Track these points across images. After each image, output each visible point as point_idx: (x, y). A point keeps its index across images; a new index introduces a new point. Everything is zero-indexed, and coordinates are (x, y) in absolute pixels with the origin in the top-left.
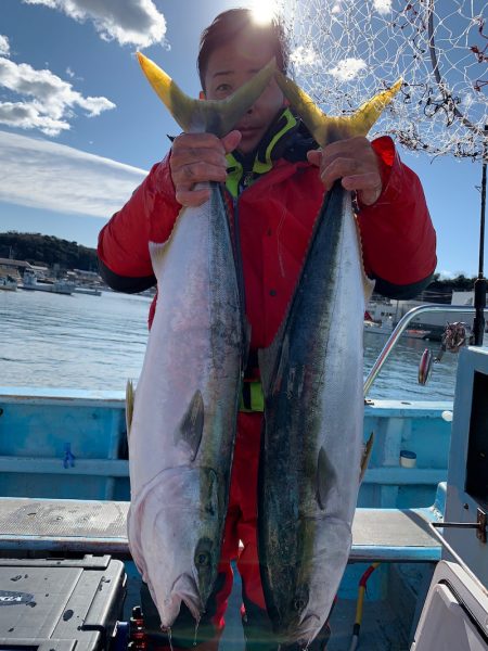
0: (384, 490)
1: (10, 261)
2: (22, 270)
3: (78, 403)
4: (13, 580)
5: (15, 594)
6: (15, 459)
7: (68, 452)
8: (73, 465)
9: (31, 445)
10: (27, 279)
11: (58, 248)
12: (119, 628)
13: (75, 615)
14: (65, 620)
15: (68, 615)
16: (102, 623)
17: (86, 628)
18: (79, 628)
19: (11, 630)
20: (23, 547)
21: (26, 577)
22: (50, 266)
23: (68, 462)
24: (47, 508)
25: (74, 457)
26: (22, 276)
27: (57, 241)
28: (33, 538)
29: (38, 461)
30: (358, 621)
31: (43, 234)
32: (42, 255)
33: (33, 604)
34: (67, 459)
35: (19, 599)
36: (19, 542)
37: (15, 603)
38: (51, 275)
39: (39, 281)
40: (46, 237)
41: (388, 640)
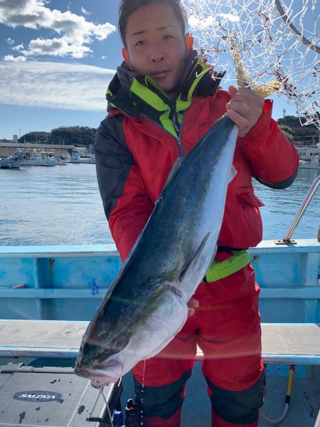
0: (307, 303)
1: (63, 146)
2: (70, 151)
3: (98, 255)
4: (52, 383)
5: (52, 394)
6: (63, 290)
7: (95, 285)
8: (98, 293)
9: (73, 281)
10: (74, 157)
11: (90, 134)
12: (116, 416)
13: (86, 409)
14: (79, 413)
15: (82, 409)
16: (101, 416)
17: (91, 419)
18: (87, 420)
19: (47, 420)
20: (62, 356)
21: (59, 381)
22: (87, 147)
23: (95, 291)
24: (78, 328)
25: (98, 288)
26: (71, 155)
27: (89, 130)
28: (67, 350)
29: (76, 291)
30: (288, 394)
31: (80, 126)
32: (81, 139)
33: (62, 401)
34: (94, 289)
35: (54, 397)
36: (59, 353)
37: (51, 400)
38: (88, 152)
39: (81, 157)
40: (83, 128)
41: (311, 407)
